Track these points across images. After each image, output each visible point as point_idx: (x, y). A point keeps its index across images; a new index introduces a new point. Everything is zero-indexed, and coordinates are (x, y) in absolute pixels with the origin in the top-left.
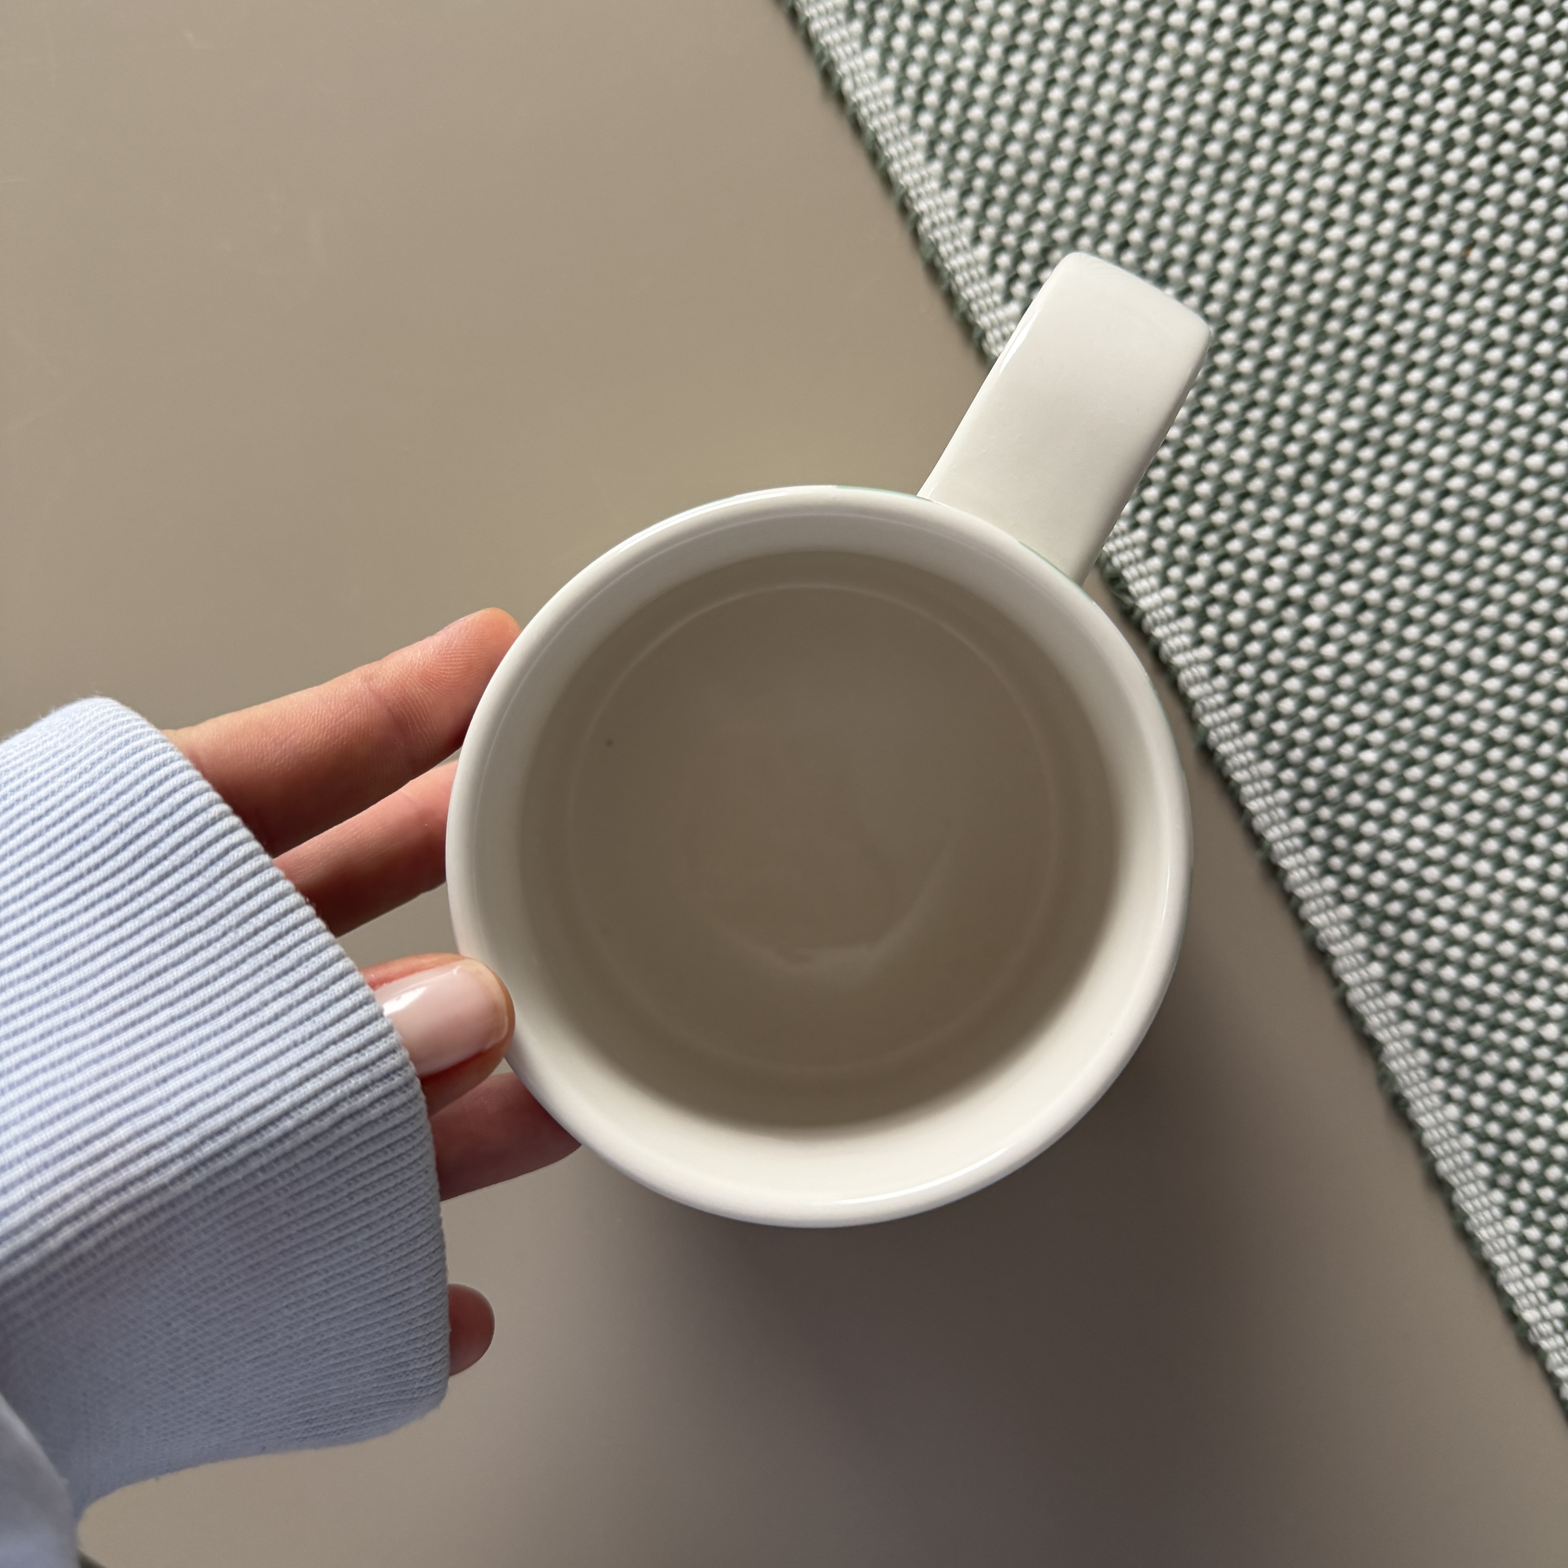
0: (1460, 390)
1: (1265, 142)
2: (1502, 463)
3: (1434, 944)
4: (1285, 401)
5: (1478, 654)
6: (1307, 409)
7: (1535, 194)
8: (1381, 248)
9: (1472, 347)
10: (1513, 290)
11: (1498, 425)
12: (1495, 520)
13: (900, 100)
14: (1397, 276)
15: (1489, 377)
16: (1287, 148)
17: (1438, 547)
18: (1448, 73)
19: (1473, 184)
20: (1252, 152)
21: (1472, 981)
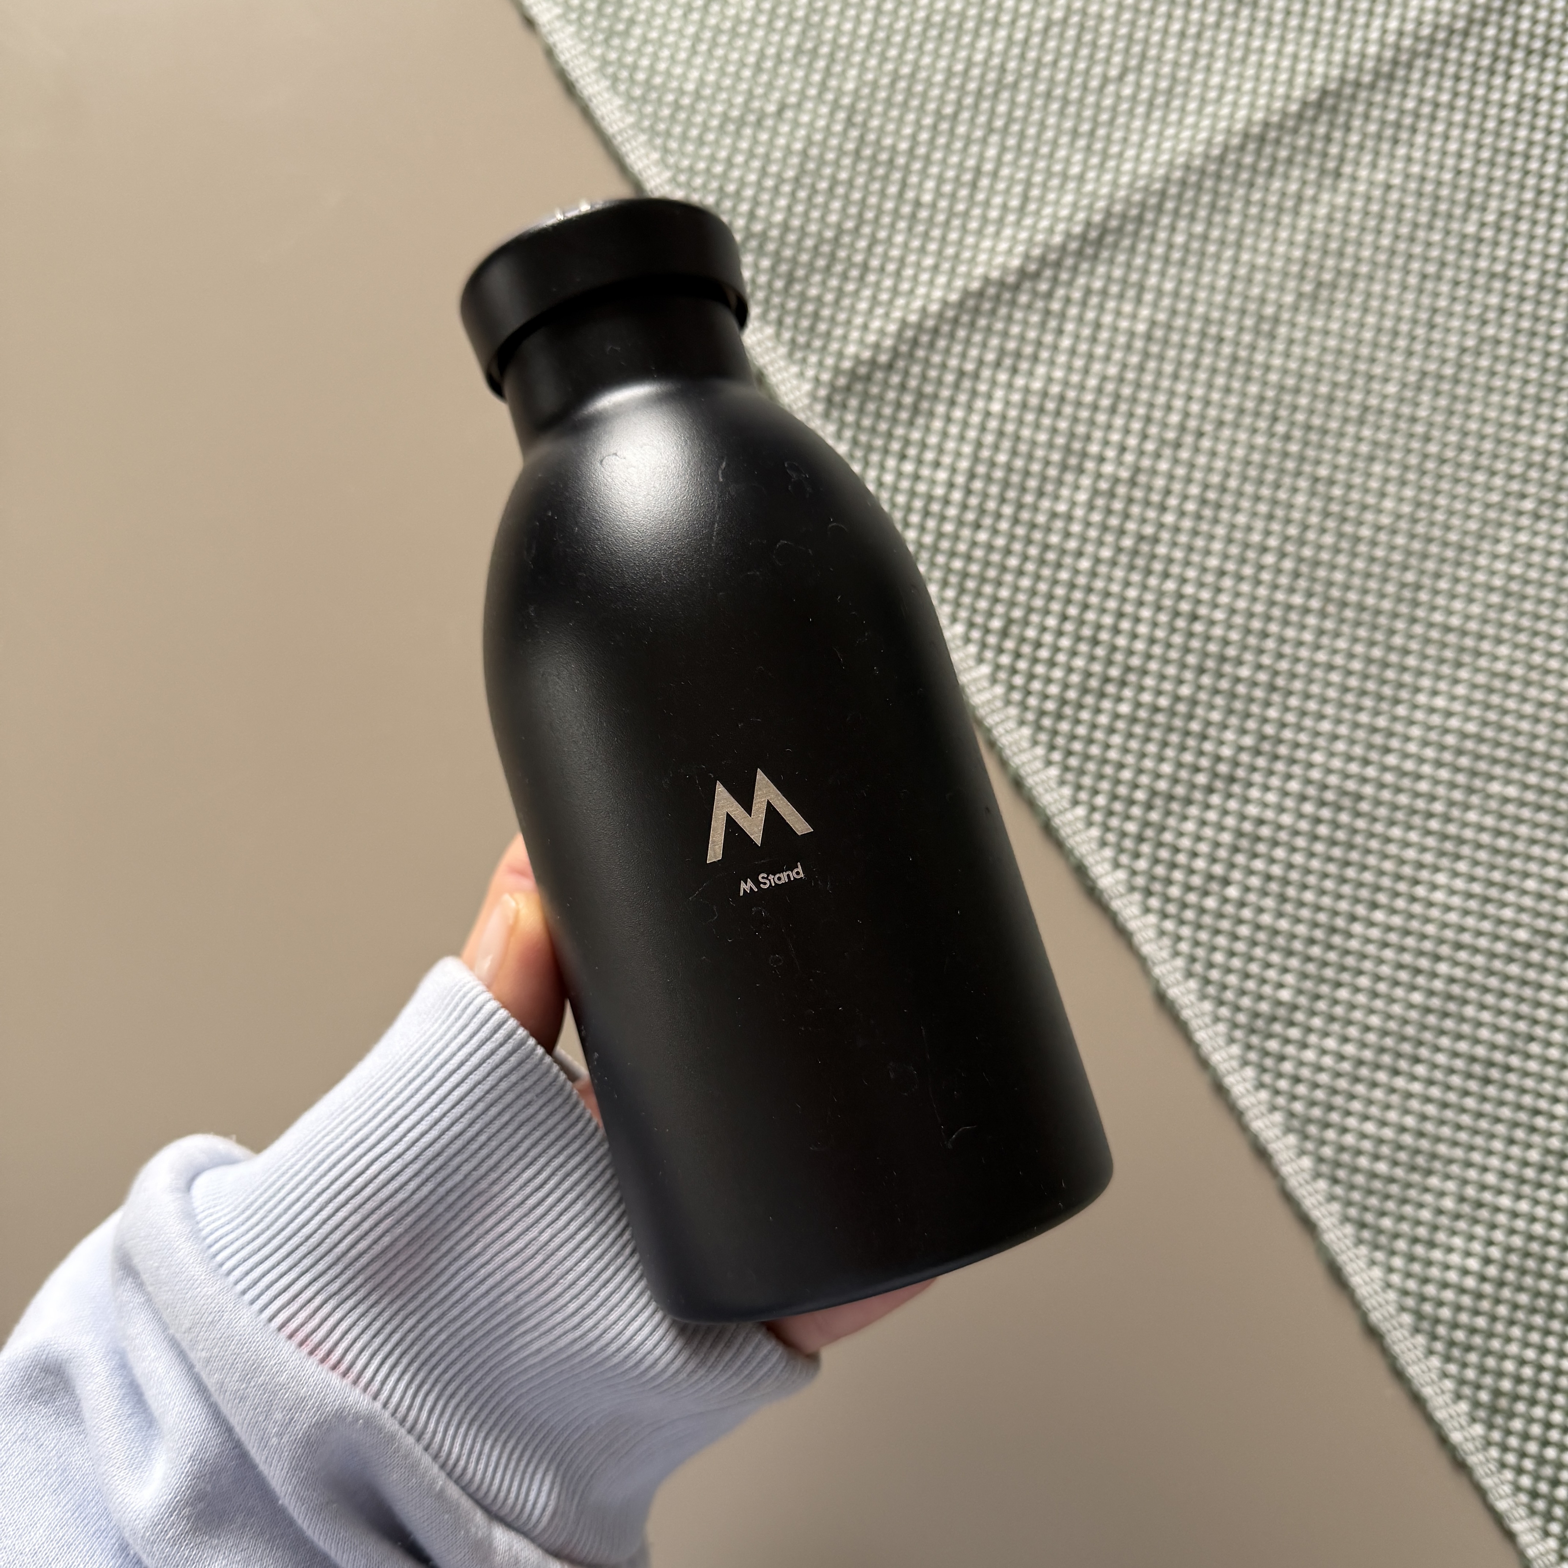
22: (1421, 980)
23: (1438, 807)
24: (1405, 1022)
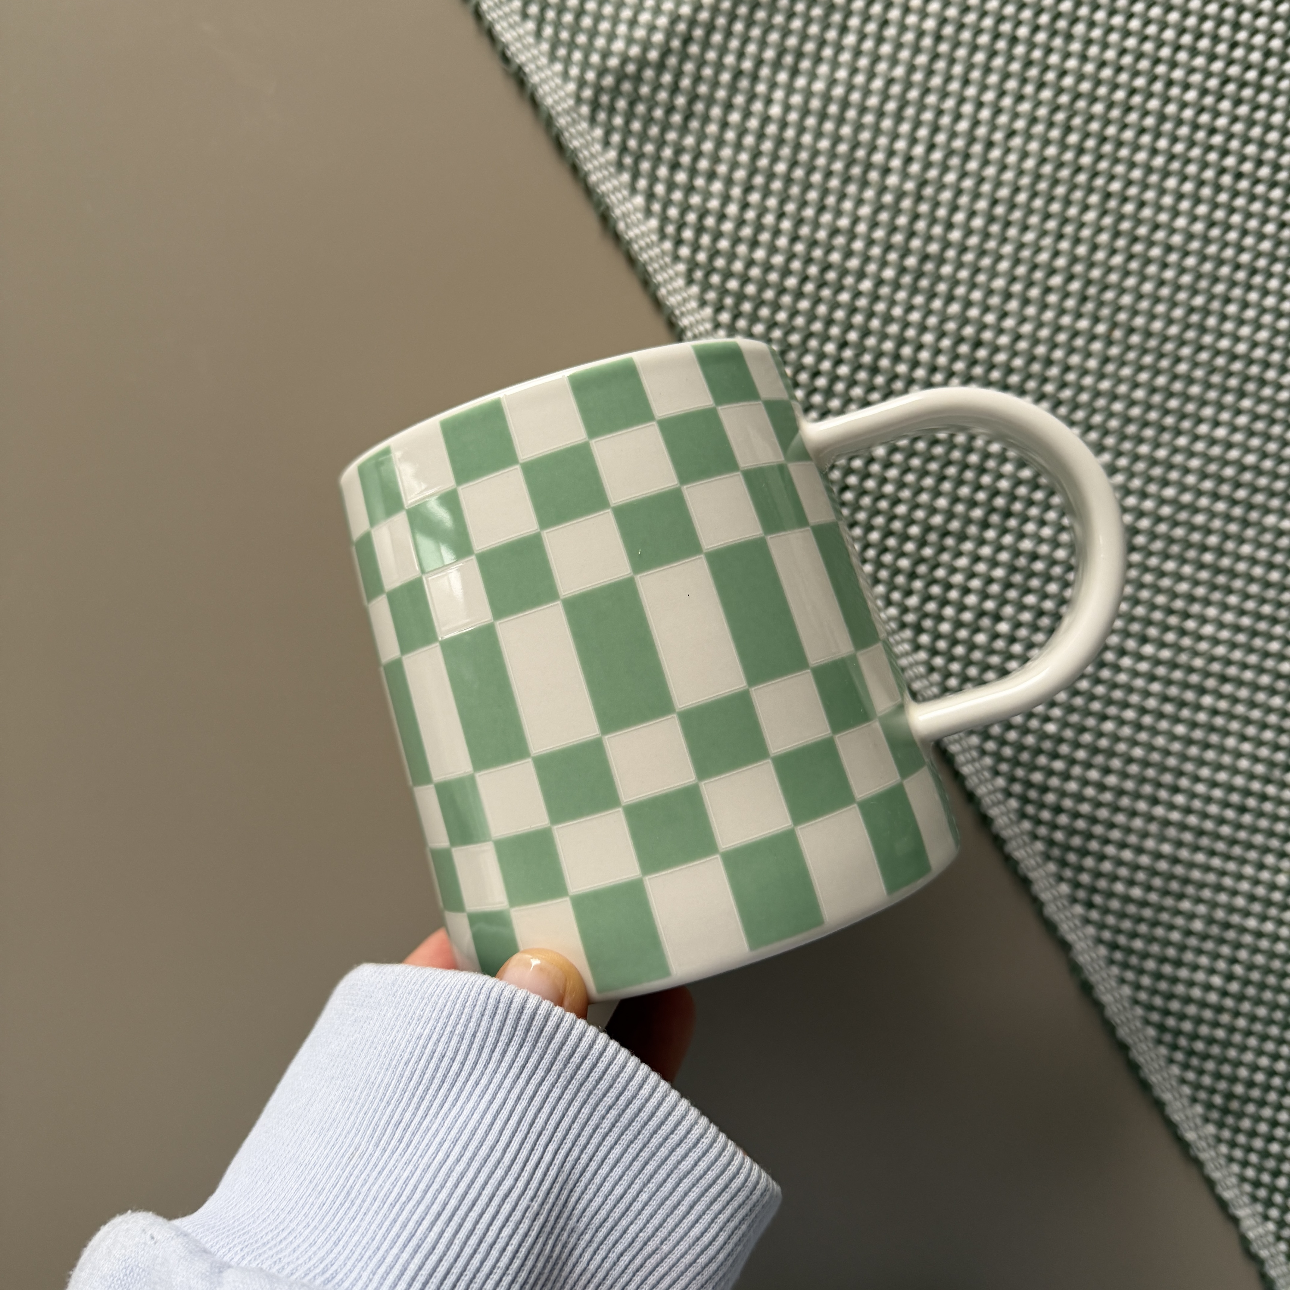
1: (951, 253)
2: (1144, 496)
3: (1107, 866)
4: (974, 458)
5: (1131, 644)
6: (991, 464)
7: (1162, 283)
8: (1044, 333)
9: (1118, 407)
10: (1148, 360)
11: (1140, 466)
13: (663, 236)
14: (1058, 354)
15: (1131, 429)
16: (969, 257)
18: (1090, 190)
19: (1113, 278)
20: (941, 261)
21: (1137, 892)
22: (1185, 713)
23: (1213, 540)
24: (1167, 753)
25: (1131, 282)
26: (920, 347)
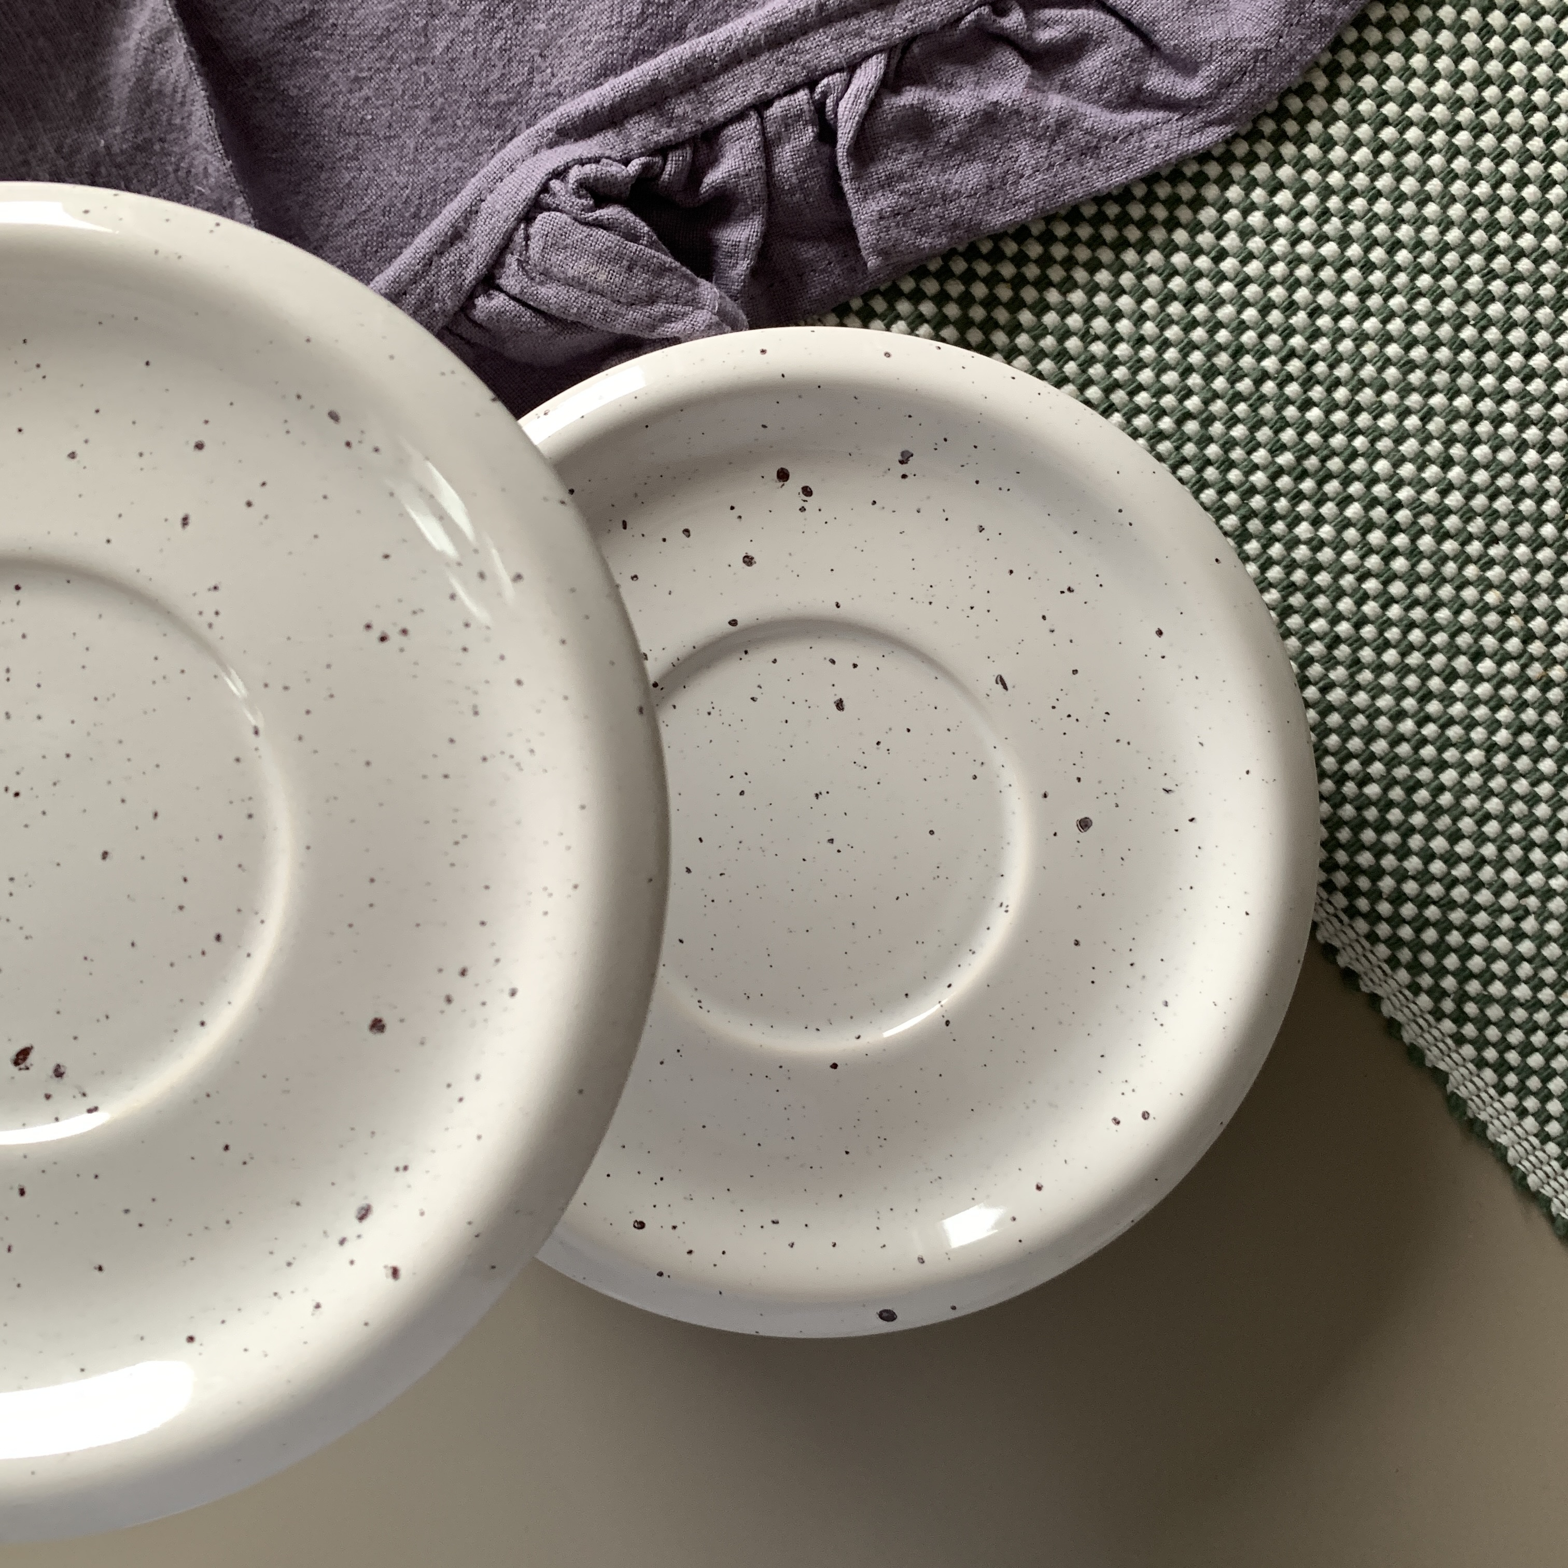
0: (1390, 397)
2: (1447, 463)
3: (1476, 963)
4: (1213, 450)
5: (1461, 663)
6: (1237, 454)
7: (1427, 175)
9: (1393, 350)
10: (1424, 281)
11: (1436, 425)
12: (1452, 522)
14: (1302, 294)
15: (1416, 377)
17: (1399, 564)
19: (1360, 180)
21: (1522, 992)
25: (1384, 182)
26: (1116, 316)
